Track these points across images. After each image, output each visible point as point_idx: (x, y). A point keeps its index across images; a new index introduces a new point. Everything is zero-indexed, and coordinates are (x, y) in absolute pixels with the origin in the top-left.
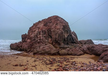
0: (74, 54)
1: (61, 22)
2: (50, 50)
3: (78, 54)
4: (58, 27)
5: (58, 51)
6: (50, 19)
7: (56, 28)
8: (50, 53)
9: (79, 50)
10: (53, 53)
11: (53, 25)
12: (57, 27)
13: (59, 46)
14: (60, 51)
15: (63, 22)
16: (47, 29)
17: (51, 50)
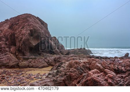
0: (36, 66)
1: (28, 25)
2: (8, 61)
3: (40, 66)
4: (24, 31)
5: (18, 63)
6: (18, 18)
7: (21, 33)
8: (8, 66)
9: (43, 62)
10: (11, 65)
11: (19, 28)
12: (22, 31)
13: (23, 57)
14: (21, 62)
15: (31, 24)
16: (10, 34)
17: (10, 61)
